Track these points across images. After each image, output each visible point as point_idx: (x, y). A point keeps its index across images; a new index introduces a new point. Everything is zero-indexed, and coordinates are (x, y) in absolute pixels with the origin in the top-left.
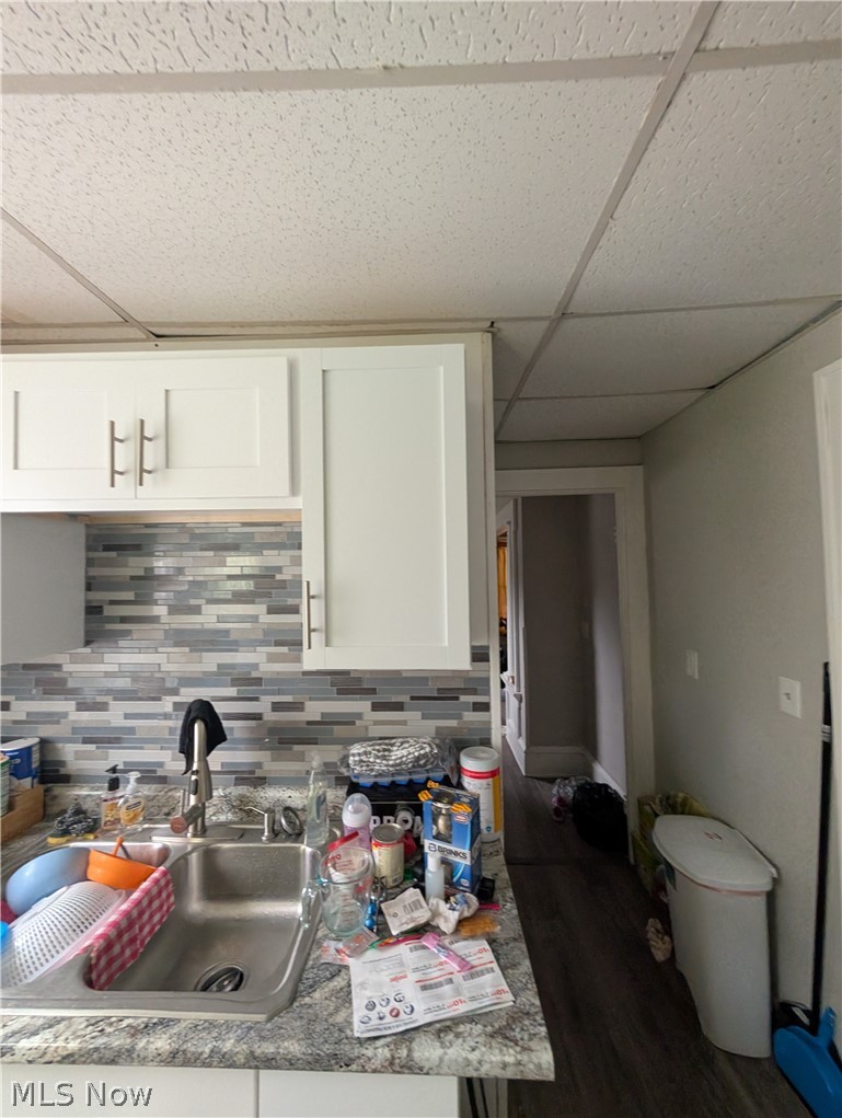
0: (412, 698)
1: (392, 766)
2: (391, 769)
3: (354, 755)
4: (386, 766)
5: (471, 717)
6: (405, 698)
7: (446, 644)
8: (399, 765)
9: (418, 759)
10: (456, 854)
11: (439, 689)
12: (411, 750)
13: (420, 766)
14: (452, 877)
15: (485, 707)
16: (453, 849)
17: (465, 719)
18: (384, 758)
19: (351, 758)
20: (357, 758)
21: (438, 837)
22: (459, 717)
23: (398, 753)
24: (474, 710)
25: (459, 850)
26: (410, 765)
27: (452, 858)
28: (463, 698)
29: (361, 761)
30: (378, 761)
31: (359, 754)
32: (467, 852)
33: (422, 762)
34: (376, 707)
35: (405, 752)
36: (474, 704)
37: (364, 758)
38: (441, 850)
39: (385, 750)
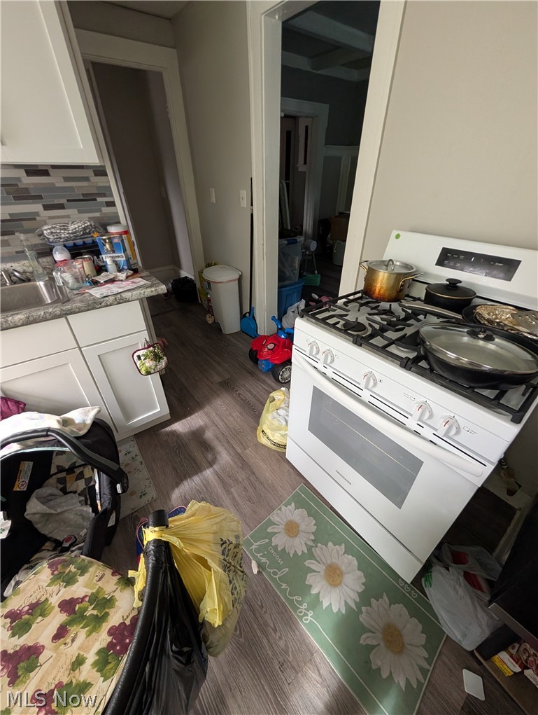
0: (68, 201)
1: (71, 233)
2: (72, 235)
3: (46, 230)
4: (68, 233)
5: (106, 210)
6: (63, 201)
7: (82, 147)
8: (75, 232)
9: (85, 229)
10: (118, 257)
11: (83, 194)
12: (79, 224)
13: (87, 234)
14: (119, 268)
15: (112, 204)
16: (117, 255)
17: (104, 212)
18: (65, 229)
19: (45, 232)
20: (49, 231)
21: (108, 252)
22: (100, 211)
23: (72, 227)
24: (107, 206)
25: (119, 255)
26: (82, 233)
27: (117, 259)
28: (99, 199)
29: (52, 233)
30: (62, 231)
31: (49, 229)
32: (123, 254)
33: (88, 231)
34: (46, 207)
35: (76, 226)
36: (106, 202)
37: (53, 230)
38: (112, 257)
39: (64, 226)
